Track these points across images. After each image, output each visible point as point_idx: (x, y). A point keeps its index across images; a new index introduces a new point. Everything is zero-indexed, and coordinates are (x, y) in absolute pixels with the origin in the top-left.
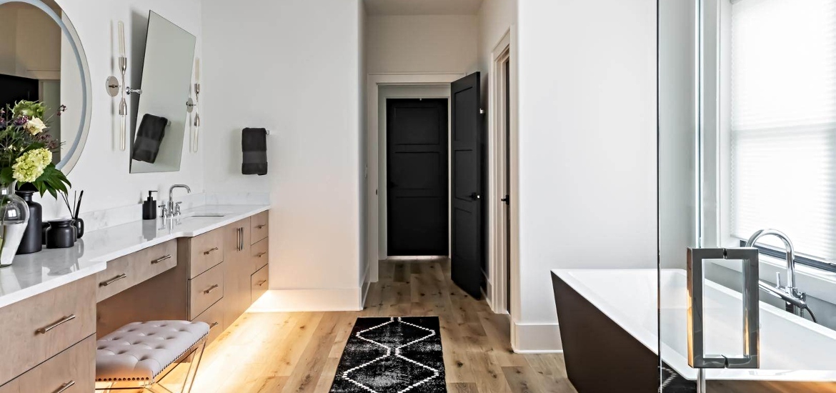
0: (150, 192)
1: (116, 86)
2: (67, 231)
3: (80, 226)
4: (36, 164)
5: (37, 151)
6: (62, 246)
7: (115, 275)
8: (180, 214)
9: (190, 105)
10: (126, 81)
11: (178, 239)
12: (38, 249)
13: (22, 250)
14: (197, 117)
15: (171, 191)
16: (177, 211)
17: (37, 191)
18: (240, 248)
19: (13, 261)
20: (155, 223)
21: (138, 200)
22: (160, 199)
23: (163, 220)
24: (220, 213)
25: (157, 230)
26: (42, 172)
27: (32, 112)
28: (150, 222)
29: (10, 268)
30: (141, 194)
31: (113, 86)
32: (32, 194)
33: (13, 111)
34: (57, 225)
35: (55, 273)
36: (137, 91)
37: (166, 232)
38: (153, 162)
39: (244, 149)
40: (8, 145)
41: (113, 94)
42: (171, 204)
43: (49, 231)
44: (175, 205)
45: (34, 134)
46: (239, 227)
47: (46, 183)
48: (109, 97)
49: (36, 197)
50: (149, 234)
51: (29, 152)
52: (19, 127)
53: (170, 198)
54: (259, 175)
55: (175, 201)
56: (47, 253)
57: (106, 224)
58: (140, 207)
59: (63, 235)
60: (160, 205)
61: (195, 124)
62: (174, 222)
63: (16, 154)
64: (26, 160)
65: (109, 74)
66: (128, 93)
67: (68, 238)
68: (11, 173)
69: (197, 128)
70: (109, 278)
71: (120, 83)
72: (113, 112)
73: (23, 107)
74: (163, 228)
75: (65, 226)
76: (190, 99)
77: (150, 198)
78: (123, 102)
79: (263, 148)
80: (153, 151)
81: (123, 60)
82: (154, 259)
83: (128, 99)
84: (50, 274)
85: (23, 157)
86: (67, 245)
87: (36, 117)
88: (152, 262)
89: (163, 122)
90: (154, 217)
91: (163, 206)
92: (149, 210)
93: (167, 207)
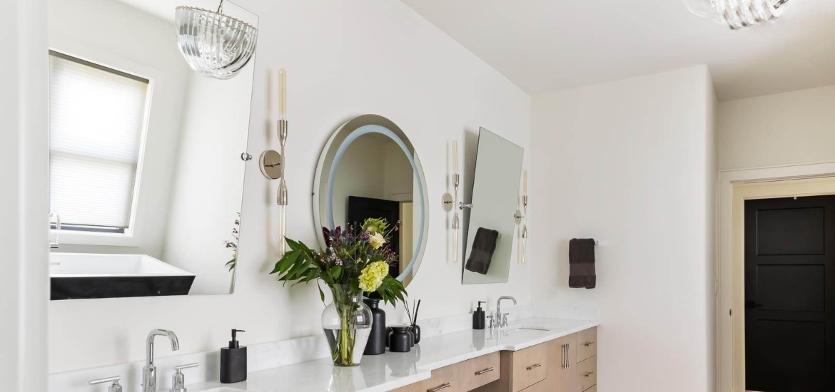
0: (479, 303)
1: (451, 202)
2: (405, 337)
3: (417, 332)
4: (376, 275)
5: (377, 264)
6: (400, 350)
7: (441, 384)
8: (507, 325)
9: (518, 217)
10: (459, 197)
11: (501, 352)
12: (383, 352)
13: (369, 350)
14: (525, 229)
15: (499, 303)
16: (504, 322)
17: (382, 299)
18: (564, 366)
19: (361, 361)
20: (484, 333)
21: (469, 310)
22: (489, 310)
23: (491, 331)
24: (546, 327)
25: (486, 341)
26: (381, 282)
27: (376, 228)
28: (479, 331)
29: (358, 367)
30: (472, 304)
31: (448, 202)
32: (378, 302)
33: (363, 228)
34: (397, 331)
35: (396, 374)
36: (468, 205)
37: (493, 343)
38: (485, 273)
39: (571, 261)
40: (357, 259)
41: (448, 210)
42: (499, 316)
43: (392, 336)
44: (502, 316)
45: (377, 248)
46: (564, 343)
47: (387, 293)
48: (444, 213)
49: (382, 305)
50: (478, 343)
51: (371, 264)
52: (365, 242)
53: (498, 310)
54: (587, 288)
55: (502, 312)
56: (389, 355)
57: (440, 332)
58: (471, 317)
59: (402, 340)
60: (489, 315)
61: (523, 236)
62: (502, 333)
63: (362, 266)
64: (369, 272)
65: (444, 191)
66: (461, 208)
67: (405, 343)
68: (357, 283)
69: (524, 240)
70: (436, 386)
71: (454, 199)
72: (447, 226)
73: (370, 224)
74: (491, 338)
75: (404, 332)
76: (519, 212)
77: (479, 309)
78: (456, 217)
79: (591, 259)
80: (486, 263)
81: (457, 177)
82: (477, 370)
83: (461, 214)
84: (392, 375)
85: (366, 269)
86: (405, 349)
87: (378, 232)
88: (476, 374)
89: (494, 235)
90: (483, 327)
91: (491, 317)
92: (478, 320)
93: (494, 318)
